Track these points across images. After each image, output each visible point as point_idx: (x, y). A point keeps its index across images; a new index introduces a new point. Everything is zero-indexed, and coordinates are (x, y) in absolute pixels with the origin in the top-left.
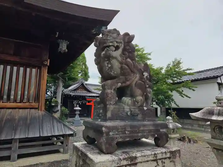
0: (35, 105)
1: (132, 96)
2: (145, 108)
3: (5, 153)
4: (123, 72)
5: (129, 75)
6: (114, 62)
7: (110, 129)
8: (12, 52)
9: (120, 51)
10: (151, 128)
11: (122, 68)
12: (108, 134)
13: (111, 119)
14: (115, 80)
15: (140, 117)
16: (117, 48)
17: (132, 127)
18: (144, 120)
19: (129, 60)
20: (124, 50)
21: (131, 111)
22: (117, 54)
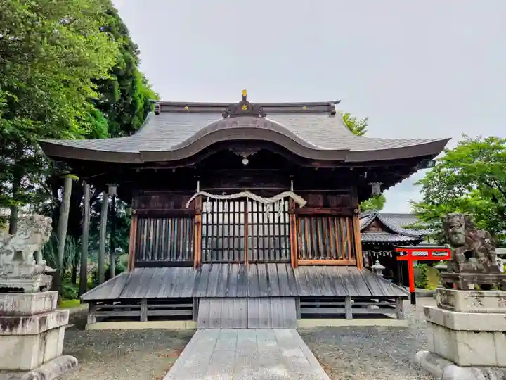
0: (352, 261)
1: (477, 257)
2: (489, 265)
3: (340, 311)
4: (467, 242)
5: (472, 242)
6: (459, 235)
7: (463, 277)
8: (321, 204)
9: (463, 227)
10: (494, 278)
11: (466, 239)
12: (462, 280)
13: (463, 272)
14: (463, 247)
15: (485, 271)
16: (461, 226)
17: (478, 276)
18: (488, 272)
19: (471, 233)
20: (466, 226)
21: (477, 267)
22: (461, 230)
